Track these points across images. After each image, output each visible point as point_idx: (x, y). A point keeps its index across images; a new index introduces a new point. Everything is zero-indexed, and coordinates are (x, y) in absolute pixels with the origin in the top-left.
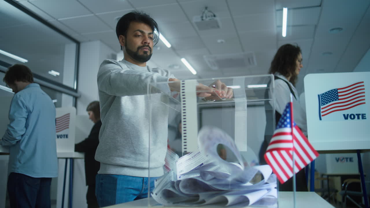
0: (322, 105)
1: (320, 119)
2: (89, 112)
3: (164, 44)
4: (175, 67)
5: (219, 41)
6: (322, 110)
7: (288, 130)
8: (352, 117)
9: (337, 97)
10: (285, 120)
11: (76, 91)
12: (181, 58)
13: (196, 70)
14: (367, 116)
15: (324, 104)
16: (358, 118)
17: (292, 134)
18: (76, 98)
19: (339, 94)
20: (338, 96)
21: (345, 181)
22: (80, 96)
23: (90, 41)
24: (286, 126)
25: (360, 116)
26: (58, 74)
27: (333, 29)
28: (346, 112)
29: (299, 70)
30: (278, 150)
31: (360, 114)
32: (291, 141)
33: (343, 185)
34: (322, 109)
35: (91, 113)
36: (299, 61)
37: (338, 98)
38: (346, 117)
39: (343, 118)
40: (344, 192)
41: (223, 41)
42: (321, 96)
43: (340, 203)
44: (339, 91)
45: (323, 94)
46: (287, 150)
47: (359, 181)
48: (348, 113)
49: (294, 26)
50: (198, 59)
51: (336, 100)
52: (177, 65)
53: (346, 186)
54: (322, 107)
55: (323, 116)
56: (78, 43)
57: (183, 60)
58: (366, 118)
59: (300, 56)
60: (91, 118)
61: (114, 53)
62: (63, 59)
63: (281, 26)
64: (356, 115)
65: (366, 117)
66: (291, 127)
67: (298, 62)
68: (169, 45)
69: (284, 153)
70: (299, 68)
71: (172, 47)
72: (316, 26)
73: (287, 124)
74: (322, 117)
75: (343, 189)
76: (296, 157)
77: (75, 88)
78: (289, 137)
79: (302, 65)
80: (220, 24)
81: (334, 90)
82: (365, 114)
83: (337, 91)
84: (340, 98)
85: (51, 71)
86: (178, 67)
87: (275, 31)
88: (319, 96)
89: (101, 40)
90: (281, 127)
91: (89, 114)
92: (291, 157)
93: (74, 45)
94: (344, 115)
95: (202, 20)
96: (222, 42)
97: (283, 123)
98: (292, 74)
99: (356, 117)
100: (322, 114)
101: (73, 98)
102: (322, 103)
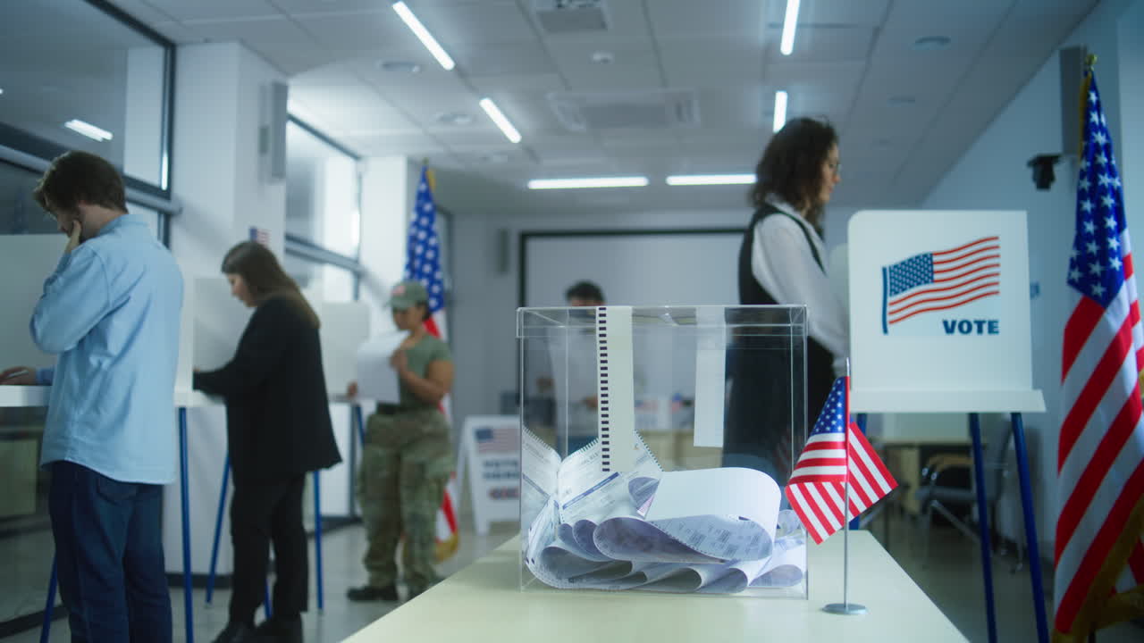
0: (891, 295)
1: (885, 331)
2: (231, 276)
3: (428, 52)
4: (459, 120)
5: (597, 57)
6: (889, 309)
7: (838, 437)
8: (965, 327)
9: (930, 275)
10: (834, 417)
11: (167, 195)
12: (483, 97)
13: (520, 131)
14: (1001, 327)
15: (896, 293)
16: (980, 331)
17: (846, 445)
18: (167, 217)
19: (936, 268)
20: (933, 272)
21: (932, 461)
22: (181, 211)
23: (207, 41)
24: (833, 430)
25: (985, 327)
26: (108, 136)
27: (922, 41)
28: (951, 315)
29: (830, 189)
30: (816, 479)
31: (983, 322)
32: (845, 462)
33: (926, 471)
34: (892, 304)
35: (238, 280)
36: (831, 166)
37: (932, 278)
38: (949, 328)
39: (943, 330)
40: (926, 491)
41: (609, 56)
42: (891, 271)
43: (914, 518)
44: (935, 259)
45: (896, 266)
46: (835, 480)
47: (968, 462)
48: (954, 319)
49: (816, 26)
50: (529, 102)
51: (926, 282)
52: (464, 115)
53: (934, 476)
54: (890, 299)
55: (892, 322)
56: (170, 47)
57: (487, 105)
58: (997, 332)
59: (835, 153)
60: (240, 294)
61: (280, 78)
62: (123, 89)
63: (779, 26)
64: (976, 322)
65: (999, 329)
66: (845, 431)
67: (827, 171)
68: (447, 63)
69: (828, 486)
70: (833, 185)
71: (457, 68)
72: (877, 32)
73: (837, 425)
74: (890, 327)
75: (925, 482)
76: (852, 493)
77: (164, 186)
78: (840, 453)
79: (838, 178)
80: (608, 19)
81: (925, 256)
82: (996, 322)
83: (931, 259)
84: (936, 277)
85: (71, 119)
86: (467, 120)
87: (761, 36)
88: (884, 270)
89: (243, 42)
90: (823, 431)
91: (233, 282)
92: (842, 492)
93: (156, 54)
94: (945, 323)
95: (560, 6)
96: (605, 61)
97: (828, 423)
98: (812, 200)
99: (975, 327)
100: (889, 318)
101: (159, 216)
102: (891, 290)
